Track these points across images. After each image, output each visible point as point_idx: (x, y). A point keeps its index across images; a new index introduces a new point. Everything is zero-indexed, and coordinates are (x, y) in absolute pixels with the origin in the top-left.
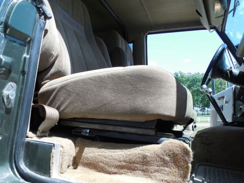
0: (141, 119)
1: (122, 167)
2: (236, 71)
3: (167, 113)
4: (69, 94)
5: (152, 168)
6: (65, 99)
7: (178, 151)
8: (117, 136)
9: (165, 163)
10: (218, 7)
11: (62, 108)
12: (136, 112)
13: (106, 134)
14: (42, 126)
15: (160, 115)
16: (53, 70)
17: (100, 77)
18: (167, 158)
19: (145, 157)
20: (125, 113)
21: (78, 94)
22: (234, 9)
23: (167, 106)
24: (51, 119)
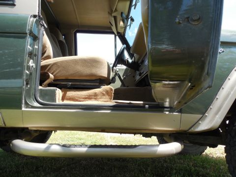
0: (94, 78)
1: (86, 98)
2: (130, 61)
3: (104, 76)
4: (59, 67)
5: (98, 97)
6: (56, 70)
7: (108, 89)
8: (82, 86)
9: (104, 95)
10: (122, 23)
11: (54, 74)
12: (92, 75)
13: (76, 86)
14: (47, 82)
15: (101, 76)
16: (45, 55)
17: (75, 60)
18: (104, 93)
19: (96, 93)
20: (86, 76)
21: (63, 67)
22: (130, 25)
23: (104, 73)
24: (51, 79)
